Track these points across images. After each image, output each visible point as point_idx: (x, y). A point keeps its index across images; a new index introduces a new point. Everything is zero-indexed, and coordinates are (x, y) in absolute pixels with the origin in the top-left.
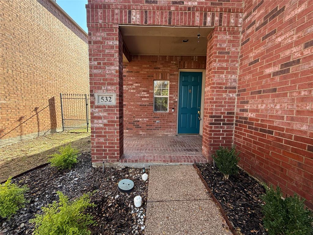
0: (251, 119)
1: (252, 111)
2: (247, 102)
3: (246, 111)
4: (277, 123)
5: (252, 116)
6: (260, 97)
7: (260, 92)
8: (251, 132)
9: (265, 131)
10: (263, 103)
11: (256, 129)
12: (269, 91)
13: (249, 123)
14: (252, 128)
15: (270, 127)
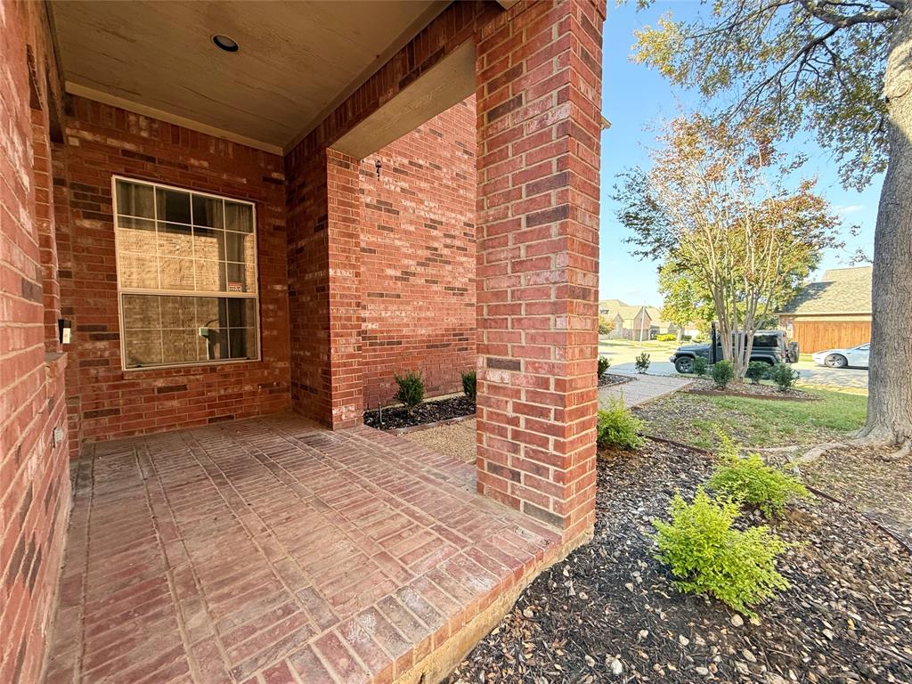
0: (373, 331)
1: (373, 320)
2: (364, 308)
3: (364, 320)
4: (405, 331)
5: (374, 327)
6: (383, 302)
7: (382, 295)
8: (375, 350)
9: (393, 343)
10: (386, 309)
11: (382, 344)
12: (392, 296)
13: (369, 338)
14: (376, 344)
15: (398, 337)
